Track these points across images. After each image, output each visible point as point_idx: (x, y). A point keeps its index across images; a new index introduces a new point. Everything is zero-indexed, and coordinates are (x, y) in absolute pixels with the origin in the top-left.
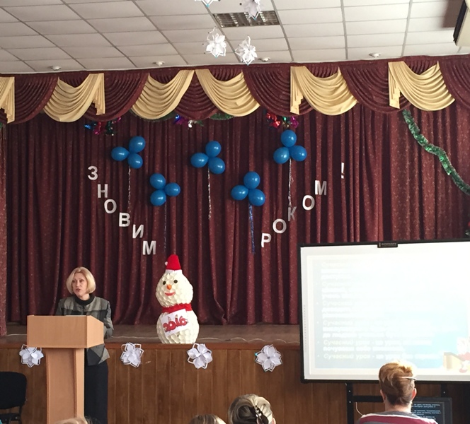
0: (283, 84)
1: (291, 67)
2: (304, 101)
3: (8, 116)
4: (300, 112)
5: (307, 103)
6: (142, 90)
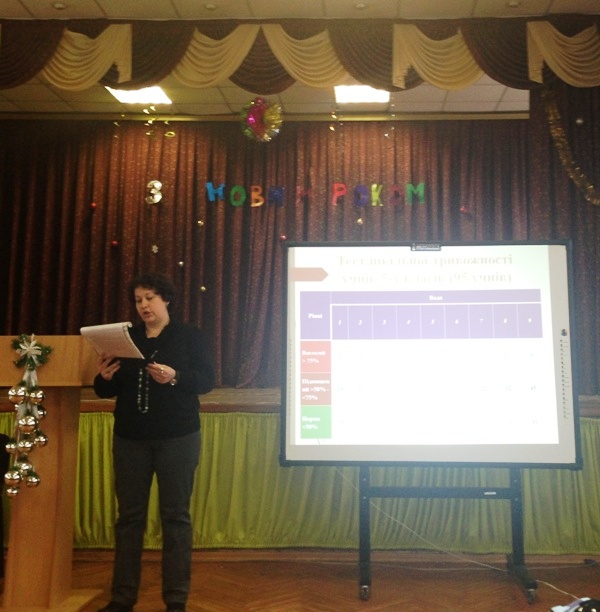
0: (382, 47)
1: (395, 25)
2: (412, 70)
4: (406, 85)
6: (186, 49)
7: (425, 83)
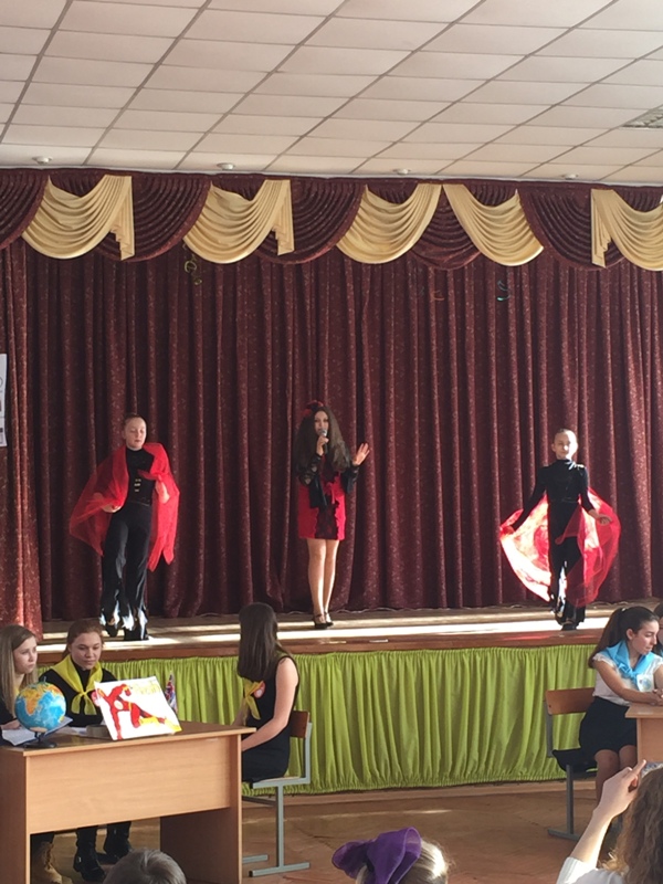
0: (580, 217)
1: (593, 191)
2: (612, 245)
3: (122, 246)
4: (607, 263)
5: (617, 249)
6: (356, 213)
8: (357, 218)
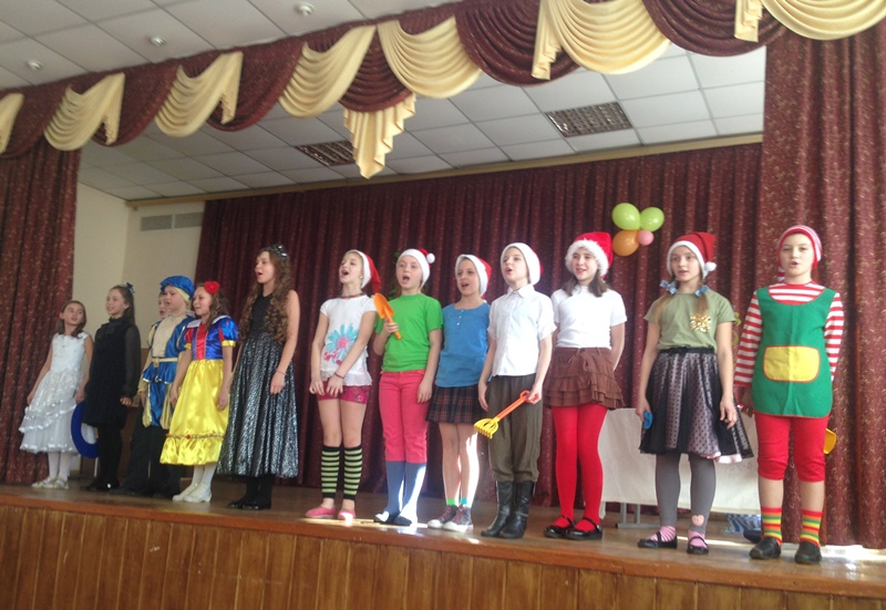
2: (561, 54)
3: (109, 133)
4: (552, 74)
5: (565, 55)
6: (293, 70)
7: (581, 69)
8: (296, 76)
